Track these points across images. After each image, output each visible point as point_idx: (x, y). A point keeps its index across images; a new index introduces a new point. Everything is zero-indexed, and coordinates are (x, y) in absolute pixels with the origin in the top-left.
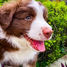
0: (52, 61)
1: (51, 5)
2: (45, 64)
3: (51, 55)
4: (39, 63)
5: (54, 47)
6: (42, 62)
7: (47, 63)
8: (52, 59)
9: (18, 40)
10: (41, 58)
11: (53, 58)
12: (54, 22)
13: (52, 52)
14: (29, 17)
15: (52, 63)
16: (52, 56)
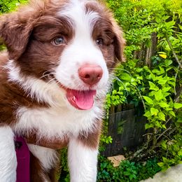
0: (173, 161)
1: (165, 6)
2: (152, 166)
3: (170, 143)
4: (135, 165)
5: (178, 121)
6: (145, 163)
7: (160, 164)
8: (174, 154)
9: (44, 87)
10: (140, 151)
11: (177, 153)
12: (177, 52)
13: (172, 135)
14: (61, 39)
15: (173, 165)
16: (173, 147)
